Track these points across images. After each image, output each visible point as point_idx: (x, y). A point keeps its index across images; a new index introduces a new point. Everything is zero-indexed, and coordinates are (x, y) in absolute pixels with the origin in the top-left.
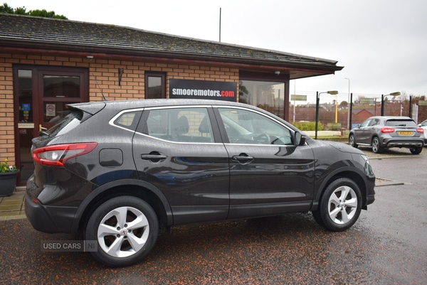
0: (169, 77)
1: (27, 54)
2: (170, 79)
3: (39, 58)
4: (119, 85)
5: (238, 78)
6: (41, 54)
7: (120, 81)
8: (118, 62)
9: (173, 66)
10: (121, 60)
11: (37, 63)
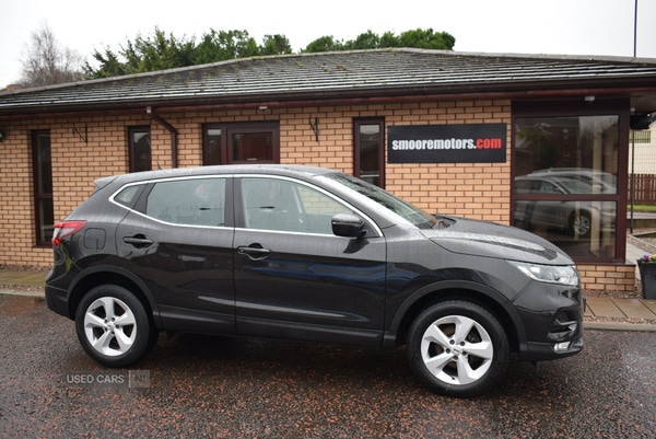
0: (387, 125)
1: (212, 111)
2: (389, 127)
3: (224, 113)
4: (317, 140)
5: (509, 115)
6: (227, 109)
7: (317, 136)
8: (315, 109)
9: (394, 106)
10: (318, 106)
11: (223, 120)
